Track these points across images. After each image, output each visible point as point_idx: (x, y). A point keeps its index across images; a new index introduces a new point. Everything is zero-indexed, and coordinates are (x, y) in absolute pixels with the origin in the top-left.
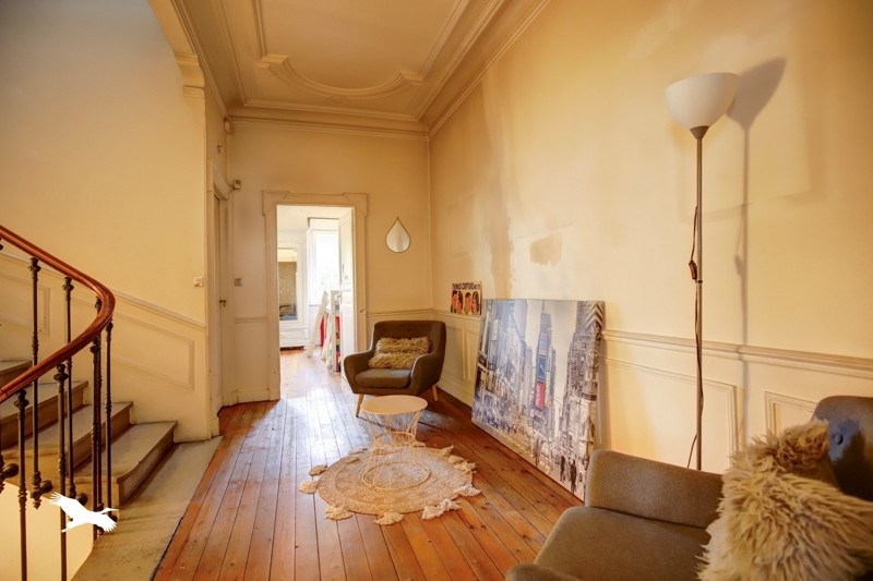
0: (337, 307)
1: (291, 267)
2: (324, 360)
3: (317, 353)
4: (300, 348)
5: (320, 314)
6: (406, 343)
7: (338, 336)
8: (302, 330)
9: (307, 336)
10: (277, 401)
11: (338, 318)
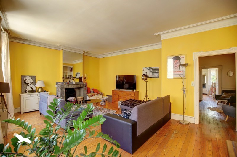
0: (215, 86)
1: (204, 75)
2: (212, 97)
3: (210, 96)
4: (206, 94)
5: (211, 87)
6: (230, 94)
7: (215, 92)
8: (207, 90)
9: (208, 91)
10: (202, 101)
11: (215, 88)
